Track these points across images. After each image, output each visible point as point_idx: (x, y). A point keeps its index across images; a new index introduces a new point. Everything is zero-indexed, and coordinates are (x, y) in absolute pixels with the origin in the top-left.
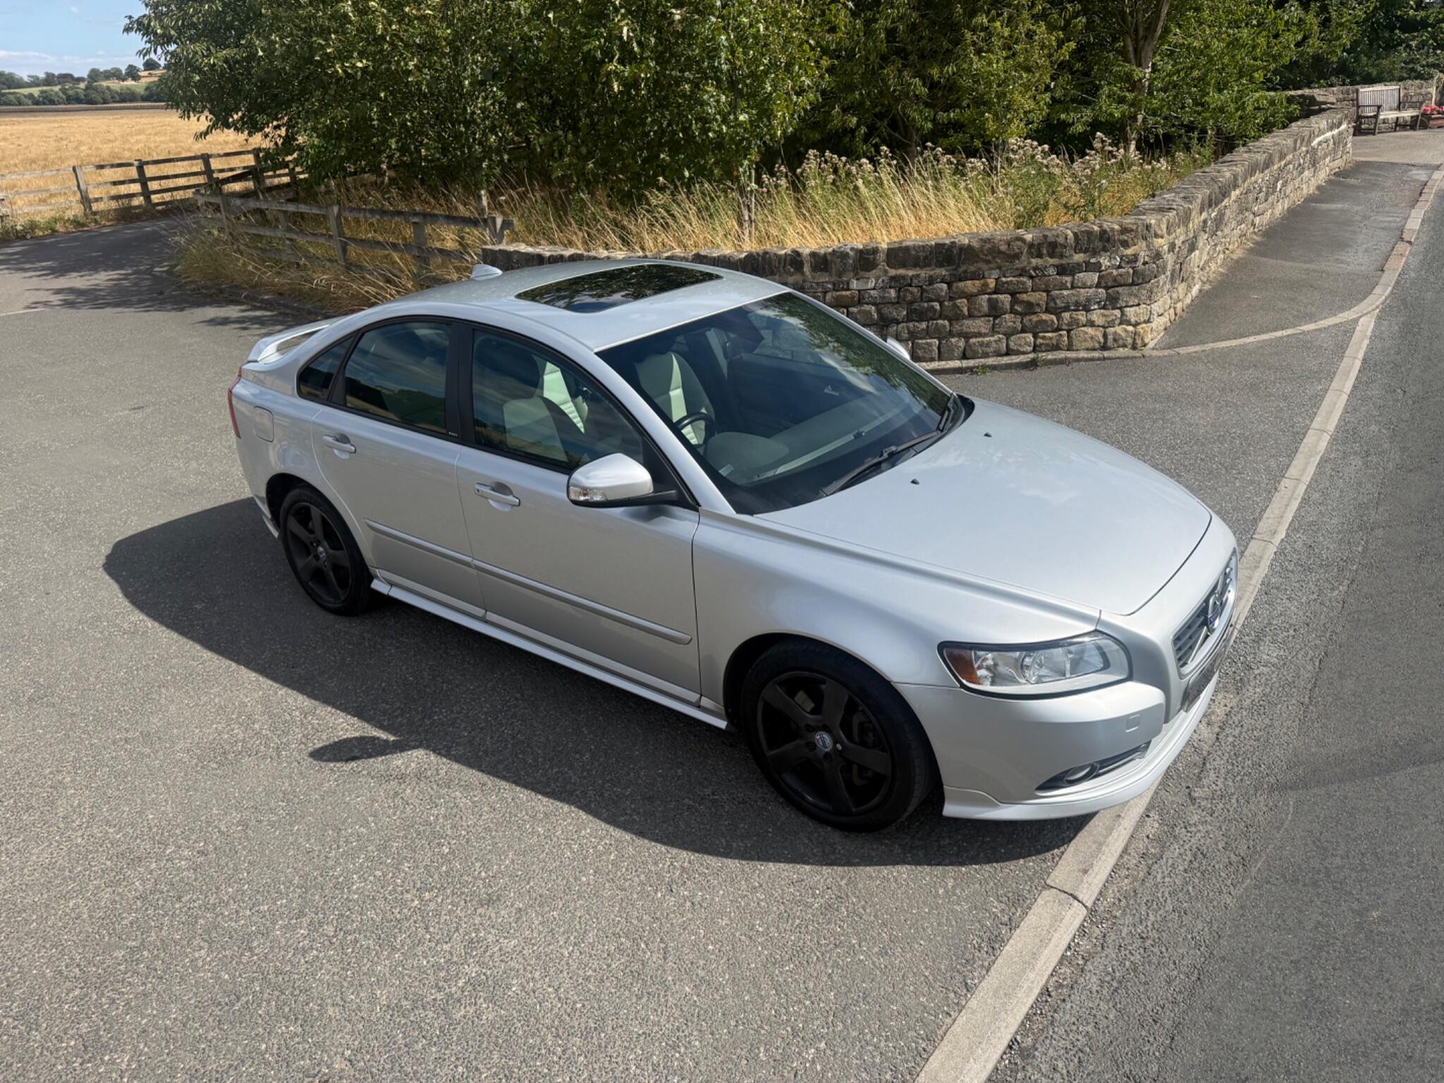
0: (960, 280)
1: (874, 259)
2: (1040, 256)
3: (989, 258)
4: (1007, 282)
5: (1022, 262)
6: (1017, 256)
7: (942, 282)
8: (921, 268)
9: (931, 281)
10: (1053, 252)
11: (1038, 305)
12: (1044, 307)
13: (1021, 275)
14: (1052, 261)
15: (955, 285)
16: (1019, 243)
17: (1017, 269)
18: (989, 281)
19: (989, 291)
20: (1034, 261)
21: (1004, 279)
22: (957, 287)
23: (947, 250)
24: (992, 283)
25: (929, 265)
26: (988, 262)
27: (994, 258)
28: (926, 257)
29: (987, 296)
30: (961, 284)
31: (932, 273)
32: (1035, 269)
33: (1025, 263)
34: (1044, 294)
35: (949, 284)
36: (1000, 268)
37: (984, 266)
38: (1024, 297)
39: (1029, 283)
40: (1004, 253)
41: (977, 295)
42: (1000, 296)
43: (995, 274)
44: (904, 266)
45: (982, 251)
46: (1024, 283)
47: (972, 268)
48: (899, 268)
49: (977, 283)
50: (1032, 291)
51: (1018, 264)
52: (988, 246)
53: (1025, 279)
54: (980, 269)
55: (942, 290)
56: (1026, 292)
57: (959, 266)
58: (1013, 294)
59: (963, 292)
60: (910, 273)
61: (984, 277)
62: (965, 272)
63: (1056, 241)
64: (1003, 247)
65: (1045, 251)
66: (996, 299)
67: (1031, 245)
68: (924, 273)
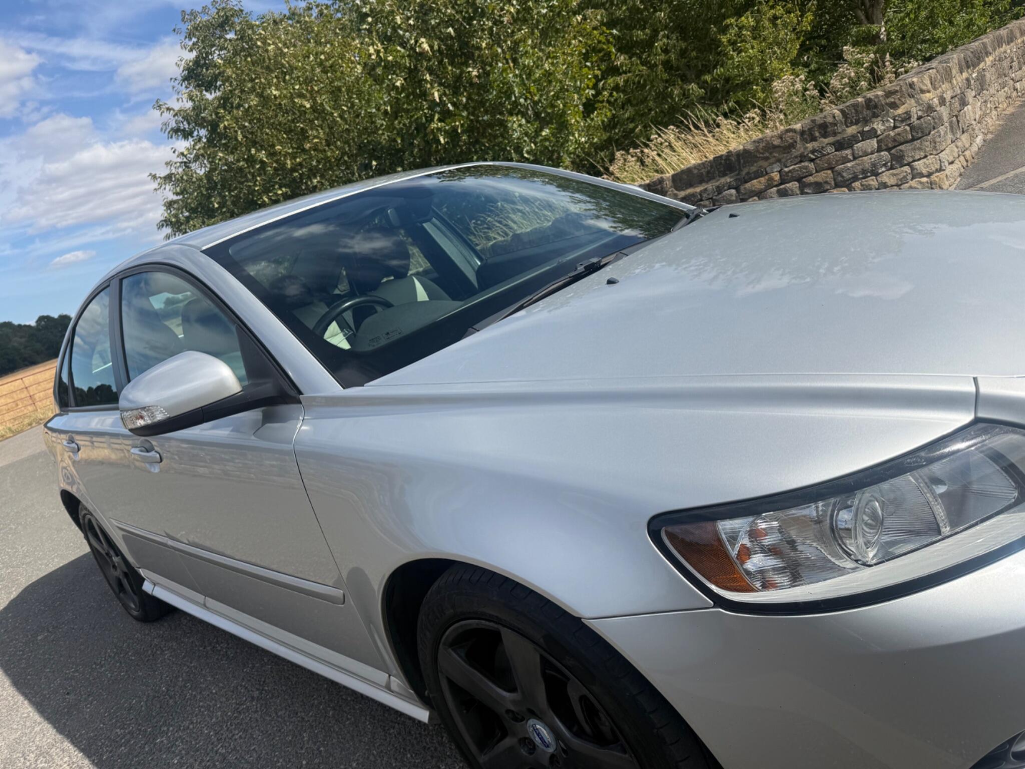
0: (746, 182)
1: (662, 188)
2: (814, 139)
3: (767, 154)
4: (790, 171)
5: (800, 148)
6: (792, 146)
7: (729, 188)
8: (707, 182)
9: (719, 190)
10: (826, 132)
11: (826, 182)
12: (833, 183)
13: (801, 161)
14: (826, 141)
15: (742, 187)
16: (790, 134)
17: (796, 157)
18: (773, 175)
19: (775, 183)
20: (810, 146)
21: (786, 169)
22: (745, 189)
23: (726, 160)
24: (776, 176)
25: (714, 178)
26: (766, 159)
27: (771, 153)
28: (708, 172)
29: (775, 189)
30: (748, 185)
31: (717, 184)
32: (813, 152)
33: (802, 150)
34: (829, 172)
35: (737, 188)
36: (779, 161)
37: (764, 164)
38: (811, 179)
39: (812, 166)
40: (779, 147)
41: (765, 190)
42: (788, 185)
43: (777, 167)
44: (691, 185)
45: (758, 151)
46: (806, 168)
47: (753, 169)
48: (687, 188)
49: (762, 179)
50: (817, 172)
51: (795, 153)
52: (762, 145)
53: (806, 164)
54: (761, 167)
55: (731, 195)
56: (811, 175)
57: (740, 170)
58: (799, 180)
59: (753, 191)
60: (698, 189)
61: (767, 173)
62: (748, 173)
63: (825, 122)
64: (777, 142)
65: (817, 134)
66: (785, 188)
67: (802, 133)
68: (710, 186)
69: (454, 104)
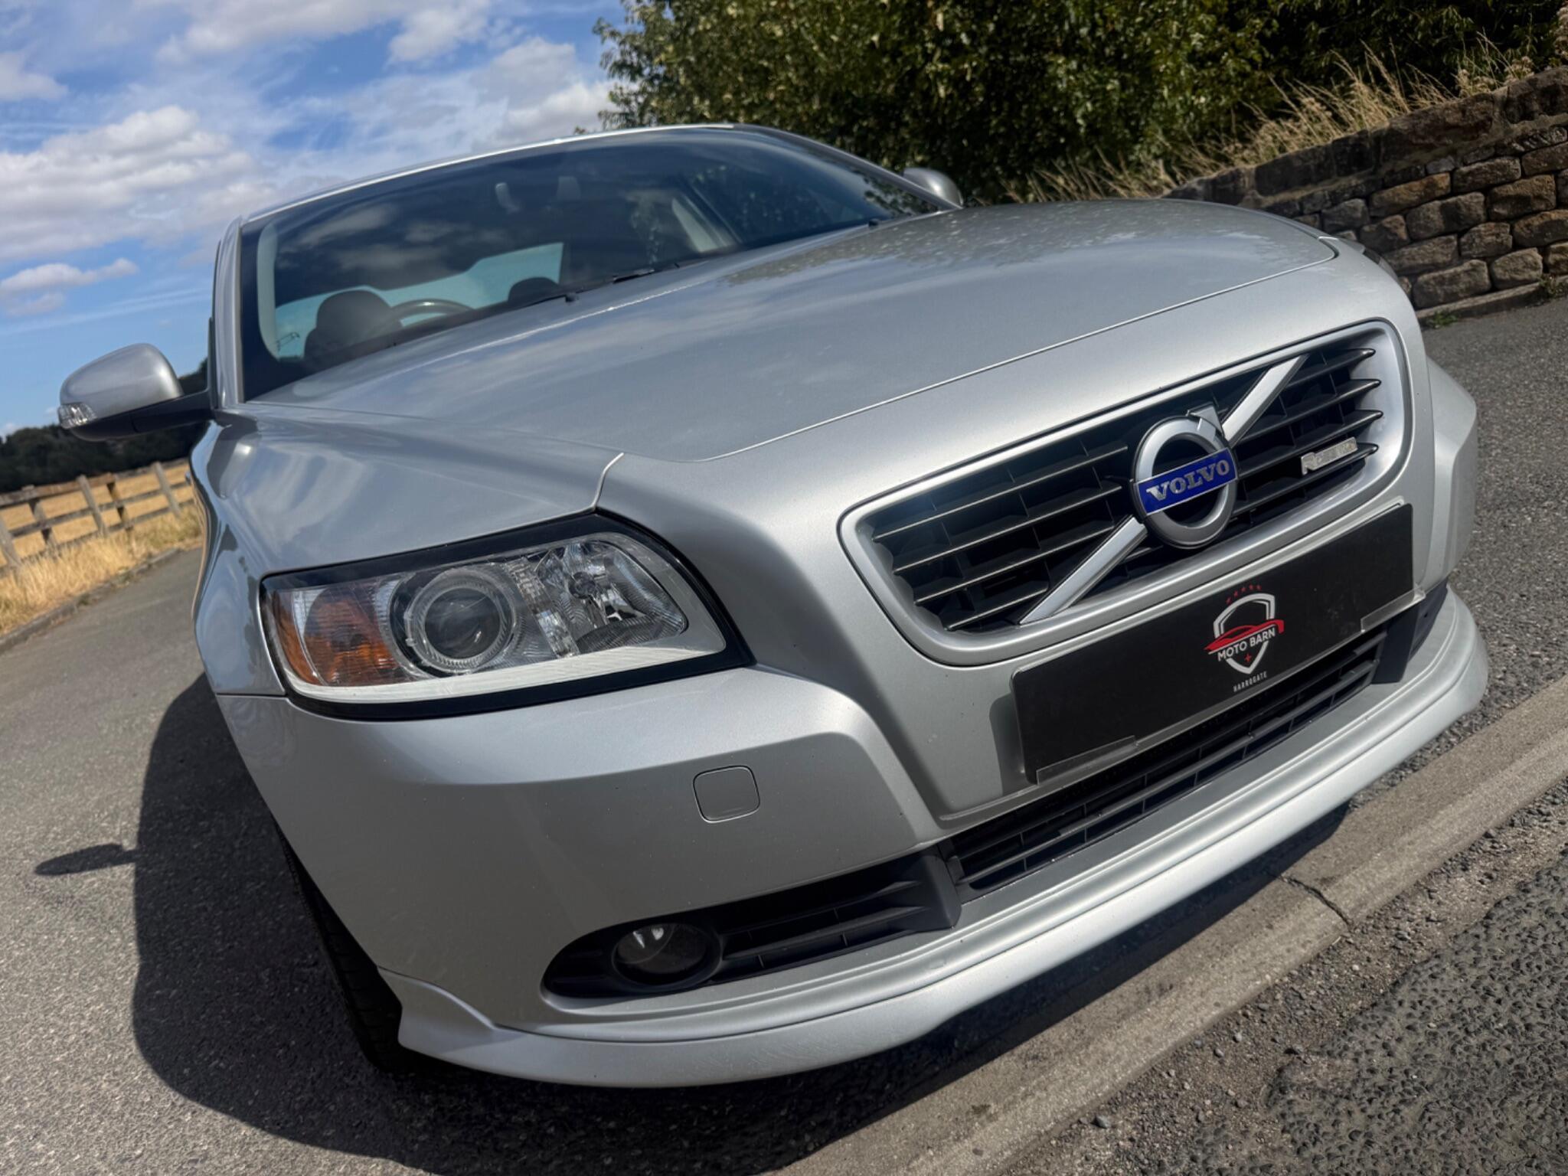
0: (1385, 187)
1: (1236, 188)
2: (1527, 115)
3: (1431, 140)
4: (1470, 173)
5: (1497, 131)
6: (1482, 126)
7: (1354, 196)
8: (1316, 183)
9: (1335, 198)
10: (1554, 104)
11: (1539, 197)
12: (1553, 199)
13: (1496, 156)
14: (1552, 120)
15: (1376, 197)
16: (1483, 105)
17: (1487, 147)
18: (1436, 177)
19: (1439, 193)
20: (1517, 128)
21: (1464, 169)
22: (1381, 199)
23: (1354, 146)
24: (1443, 181)
25: (1329, 177)
26: (1429, 148)
27: (1439, 138)
28: (1319, 166)
29: (1438, 203)
30: (1387, 194)
31: (1333, 187)
32: (1521, 140)
33: (1501, 134)
34: (1549, 178)
35: (1367, 199)
36: (1453, 152)
37: (1425, 157)
38: (1510, 190)
39: (1515, 165)
40: (1456, 127)
41: (1419, 204)
42: (1462, 197)
43: (1447, 165)
44: (1286, 187)
45: (1414, 133)
46: (1503, 168)
47: (1403, 164)
48: (1278, 192)
49: (1416, 185)
50: (1524, 176)
51: (1485, 138)
52: (1424, 122)
53: (1505, 161)
54: (1417, 162)
55: (1355, 209)
56: (1512, 181)
57: (1378, 166)
58: (1486, 190)
59: (1395, 205)
60: (1298, 195)
61: (1427, 174)
62: (1392, 172)
63: (1555, 85)
64: (1452, 118)
65: (1536, 107)
66: (1456, 204)
67: (1506, 103)
68: (1320, 191)
69: (971, 35)
